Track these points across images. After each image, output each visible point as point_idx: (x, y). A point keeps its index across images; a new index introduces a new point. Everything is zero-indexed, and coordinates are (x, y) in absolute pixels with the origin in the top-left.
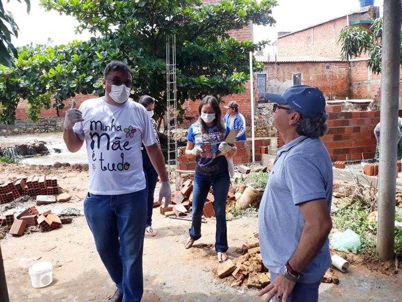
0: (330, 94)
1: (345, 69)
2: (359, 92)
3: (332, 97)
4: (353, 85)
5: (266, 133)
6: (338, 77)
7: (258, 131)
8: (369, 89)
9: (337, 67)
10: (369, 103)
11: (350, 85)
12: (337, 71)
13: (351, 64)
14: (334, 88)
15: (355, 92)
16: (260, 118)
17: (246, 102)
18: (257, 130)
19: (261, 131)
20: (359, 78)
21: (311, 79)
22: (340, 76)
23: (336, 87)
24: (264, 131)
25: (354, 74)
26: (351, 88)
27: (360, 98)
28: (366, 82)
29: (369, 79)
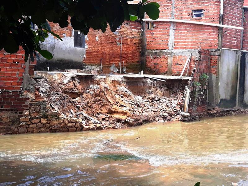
0: (120, 64)
1: (137, 31)
2: (155, 65)
3: (122, 70)
4: (146, 54)
5: (48, 125)
6: (129, 41)
7: (33, 121)
8: (170, 61)
9: (129, 27)
10: (188, 80)
11: (143, 53)
12: (129, 32)
13: (144, 24)
14: (125, 56)
15: (150, 64)
16: (37, 96)
17: (11, 65)
18: (31, 119)
19: (38, 121)
20: (155, 45)
21: (97, 39)
22: (131, 41)
23: (127, 54)
24: (44, 121)
25: (148, 40)
26: (144, 58)
27: (157, 72)
28: (166, 51)
29: (170, 48)
